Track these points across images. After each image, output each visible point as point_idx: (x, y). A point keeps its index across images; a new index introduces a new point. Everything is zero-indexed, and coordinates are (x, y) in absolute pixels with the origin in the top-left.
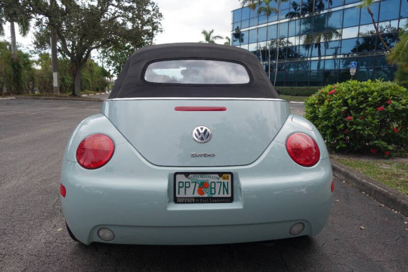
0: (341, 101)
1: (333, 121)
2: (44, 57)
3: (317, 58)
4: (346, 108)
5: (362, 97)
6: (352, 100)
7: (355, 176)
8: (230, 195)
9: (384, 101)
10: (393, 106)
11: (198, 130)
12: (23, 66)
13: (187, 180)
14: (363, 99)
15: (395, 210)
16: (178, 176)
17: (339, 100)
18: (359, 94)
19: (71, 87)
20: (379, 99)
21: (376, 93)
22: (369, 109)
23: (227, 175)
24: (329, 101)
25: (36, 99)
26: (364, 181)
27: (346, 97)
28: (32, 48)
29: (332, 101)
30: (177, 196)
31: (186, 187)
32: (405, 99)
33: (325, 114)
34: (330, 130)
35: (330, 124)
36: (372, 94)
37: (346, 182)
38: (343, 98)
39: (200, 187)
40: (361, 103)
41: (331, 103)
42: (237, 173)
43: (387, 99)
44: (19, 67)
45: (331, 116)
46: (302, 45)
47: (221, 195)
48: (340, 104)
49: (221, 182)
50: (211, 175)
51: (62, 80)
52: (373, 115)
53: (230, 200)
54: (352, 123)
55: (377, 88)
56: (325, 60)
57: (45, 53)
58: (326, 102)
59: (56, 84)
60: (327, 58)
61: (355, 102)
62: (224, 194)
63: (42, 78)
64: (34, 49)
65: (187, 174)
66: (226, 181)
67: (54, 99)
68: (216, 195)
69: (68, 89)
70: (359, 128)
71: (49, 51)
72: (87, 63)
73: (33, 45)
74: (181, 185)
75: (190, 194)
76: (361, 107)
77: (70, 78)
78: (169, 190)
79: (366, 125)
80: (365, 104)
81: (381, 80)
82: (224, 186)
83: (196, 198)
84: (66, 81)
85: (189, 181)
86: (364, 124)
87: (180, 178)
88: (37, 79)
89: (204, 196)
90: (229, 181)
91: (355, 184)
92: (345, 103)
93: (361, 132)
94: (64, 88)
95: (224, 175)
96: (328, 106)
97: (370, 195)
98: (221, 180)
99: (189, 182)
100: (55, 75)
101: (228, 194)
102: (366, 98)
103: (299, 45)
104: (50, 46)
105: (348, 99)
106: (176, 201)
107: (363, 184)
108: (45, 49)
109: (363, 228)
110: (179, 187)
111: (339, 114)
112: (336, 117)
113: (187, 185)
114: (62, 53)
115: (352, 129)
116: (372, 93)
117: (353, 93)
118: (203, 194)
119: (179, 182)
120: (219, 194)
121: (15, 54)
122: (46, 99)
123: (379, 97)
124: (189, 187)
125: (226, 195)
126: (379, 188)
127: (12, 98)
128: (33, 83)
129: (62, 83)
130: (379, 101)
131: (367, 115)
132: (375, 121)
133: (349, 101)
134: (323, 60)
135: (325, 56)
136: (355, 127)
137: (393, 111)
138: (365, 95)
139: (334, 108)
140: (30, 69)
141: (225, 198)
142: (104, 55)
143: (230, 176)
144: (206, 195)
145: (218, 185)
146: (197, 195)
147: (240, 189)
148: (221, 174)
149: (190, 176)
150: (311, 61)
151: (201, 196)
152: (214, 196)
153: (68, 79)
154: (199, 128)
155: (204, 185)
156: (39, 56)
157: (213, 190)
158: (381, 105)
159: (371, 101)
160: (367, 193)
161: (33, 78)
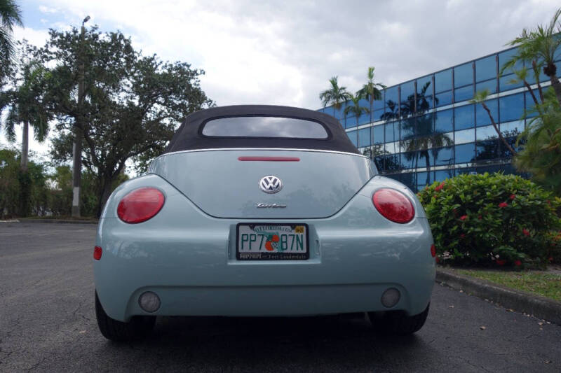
0: (451, 197)
1: (443, 222)
2: (63, 171)
3: (425, 169)
4: (458, 205)
5: (478, 192)
6: (465, 196)
7: (475, 282)
8: (305, 251)
9: (507, 196)
10: (518, 202)
11: (265, 180)
12: (33, 181)
13: (252, 232)
14: (479, 194)
15: (527, 314)
16: (241, 227)
17: (449, 195)
18: (474, 188)
19: (94, 210)
20: (499, 193)
21: (495, 186)
22: (488, 206)
23: (302, 227)
24: (437, 199)
25: (46, 222)
26: (486, 285)
27: (458, 192)
28: (48, 159)
29: (440, 198)
30: (240, 250)
31: (251, 241)
32: (533, 193)
33: (433, 214)
34: (441, 235)
35: (439, 227)
36: (490, 188)
37: (464, 292)
38: (453, 193)
39: (268, 241)
40: (477, 199)
41: (439, 200)
42: (313, 225)
43: (510, 194)
44: (29, 181)
45: (441, 216)
46: (404, 153)
47: (294, 251)
48: (449, 200)
49: (294, 235)
50: (282, 227)
51: (84, 200)
52: (493, 213)
53: (306, 256)
54: (468, 225)
55: (496, 181)
56: (435, 171)
57: (64, 167)
58: (433, 200)
59: (76, 202)
60: (437, 168)
61: (469, 197)
62: (297, 249)
63: (58, 197)
64: (50, 160)
65: (252, 226)
66: (299, 234)
67: (71, 223)
68: (289, 251)
69: (92, 211)
70: (478, 230)
71: (70, 163)
72: (121, 175)
73: (50, 156)
74: (245, 238)
75: (256, 248)
76: (478, 203)
77: (96, 198)
78: (230, 242)
79: (487, 226)
80: (482, 200)
81: (501, 173)
82: (298, 239)
83: (263, 254)
84: (90, 201)
85: (255, 233)
86: (484, 225)
88: (51, 199)
89: (273, 251)
90: (304, 234)
91: (474, 292)
92: (457, 199)
93: (481, 235)
94: (87, 211)
95: (297, 227)
96: (435, 204)
97: (495, 302)
98: (294, 232)
99: (255, 235)
100: (76, 191)
101: (302, 249)
102: (483, 193)
103: (400, 153)
104: (72, 156)
105: (460, 194)
106: (238, 258)
107: (485, 290)
108: (66, 160)
109: (483, 328)
110: (243, 240)
111: (450, 212)
112: (446, 217)
113: (253, 238)
114: (86, 166)
115: (469, 232)
116: (490, 186)
117: (466, 187)
118: (273, 249)
119: (243, 235)
120: (292, 248)
121: (24, 165)
122: (62, 222)
123: (500, 191)
124: (254, 241)
125: (300, 251)
126: (505, 290)
127: (14, 221)
128: (46, 203)
129: (84, 205)
130: (500, 196)
131: (487, 213)
132: (497, 221)
133: (462, 196)
134: (432, 171)
135: (435, 166)
136: (472, 228)
137: (520, 207)
138: (481, 189)
139: (442, 205)
140: (43, 184)
141: (300, 254)
142: (142, 169)
143: (305, 228)
144: (275, 251)
145: (290, 239)
146: (264, 250)
147: (317, 241)
148: (293, 226)
149: (256, 227)
151: (269, 252)
152: (285, 251)
153: (92, 199)
154: (267, 178)
155: (273, 239)
156: (57, 169)
157: (284, 245)
158: (503, 201)
159: (490, 196)
160: (490, 300)
161: (45, 197)
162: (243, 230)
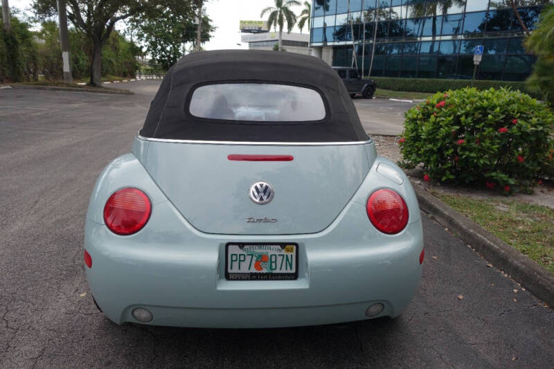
0: (452, 118)
1: (439, 145)
2: (49, 26)
3: (430, 39)
4: (458, 127)
5: (480, 113)
6: (466, 117)
7: (461, 223)
8: (294, 271)
9: (509, 120)
10: (520, 128)
11: (256, 188)
12: (20, 41)
13: (241, 252)
14: (481, 116)
15: (505, 273)
16: (230, 247)
17: (449, 116)
18: (477, 109)
19: (87, 71)
20: (502, 117)
21: (498, 109)
22: (488, 130)
23: (291, 246)
24: (436, 117)
25: (39, 89)
26: (472, 231)
27: (459, 113)
28: (31, 14)
29: (440, 117)
30: (230, 271)
31: (240, 261)
32: (536, 117)
33: (431, 134)
34: (435, 156)
35: (435, 149)
36: (493, 110)
37: (449, 230)
38: (454, 113)
39: (257, 261)
40: (477, 122)
41: (438, 119)
42: (303, 244)
43: (513, 117)
44: (15, 43)
45: (438, 137)
46: (411, 19)
47: (283, 271)
48: (450, 121)
49: (283, 255)
50: (272, 247)
51: (74, 61)
52: (491, 138)
53: (294, 277)
54: (464, 149)
55: (500, 102)
56: (440, 41)
57: (50, 21)
58: (432, 118)
59: (66, 68)
60: (444, 38)
61: (469, 119)
62: (286, 269)
63: (47, 57)
64: (34, 15)
65: (241, 245)
66: (289, 254)
67: (64, 90)
68: (278, 271)
69: (84, 73)
70: (473, 155)
71: (56, 18)
72: (110, 39)
73: (33, 10)
74: (234, 258)
75: (245, 269)
76: (478, 126)
77: (86, 58)
78: (219, 264)
79: (482, 151)
80: (483, 124)
81: (508, 88)
82: (287, 259)
83: (252, 274)
84: (81, 62)
85: (245, 253)
86: (480, 150)
87: (233, 250)
88: (40, 60)
89: (261, 272)
90: (294, 254)
91: (459, 234)
92: (457, 121)
93: (475, 161)
94: (79, 72)
95: (287, 246)
96: (434, 123)
97: (477, 251)
98: (283, 252)
99: (244, 255)
100: (65, 55)
101: (291, 269)
102: (486, 115)
103: (406, 19)
104: (57, 11)
105: (461, 116)
106: (228, 277)
107: (470, 235)
108: (50, 15)
109: (461, 297)
110: (232, 261)
111: (447, 135)
112: (444, 139)
113: (242, 258)
114: (74, 23)
115: (464, 157)
116: (494, 108)
117: (468, 108)
118: (262, 269)
119: (232, 255)
120: (281, 269)
121: (8, 24)
122: (54, 89)
123: (503, 113)
124: (244, 260)
125: (289, 271)
126: (488, 242)
127: (6, 87)
128: (35, 65)
129: (76, 66)
130: (502, 119)
131: (485, 138)
132: (494, 147)
133: (463, 119)
134: (438, 41)
135: (441, 35)
136: (467, 153)
137: (519, 134)
138: (484, 111)
139: (441, 127)
140: (30, 45)
141: (289, 274)
142: (133, 25)
143: (295, 247)
144: (265, 271)
145: (279, 259)
146: (253, 270)
147: (307, 264)
148: (283, 245)
149: (246, 247)
150: (421, 42)
151: (258, 272)
152: (274, 272)
153: (83, 59)
154: (258, 185)
155: (262, 258)
156: (42, 25)
157: (274, 265)
158: (505, 124)
159: (491, 120)
160: (473, 248)
161: (34, 58)
162: (232, 250)
